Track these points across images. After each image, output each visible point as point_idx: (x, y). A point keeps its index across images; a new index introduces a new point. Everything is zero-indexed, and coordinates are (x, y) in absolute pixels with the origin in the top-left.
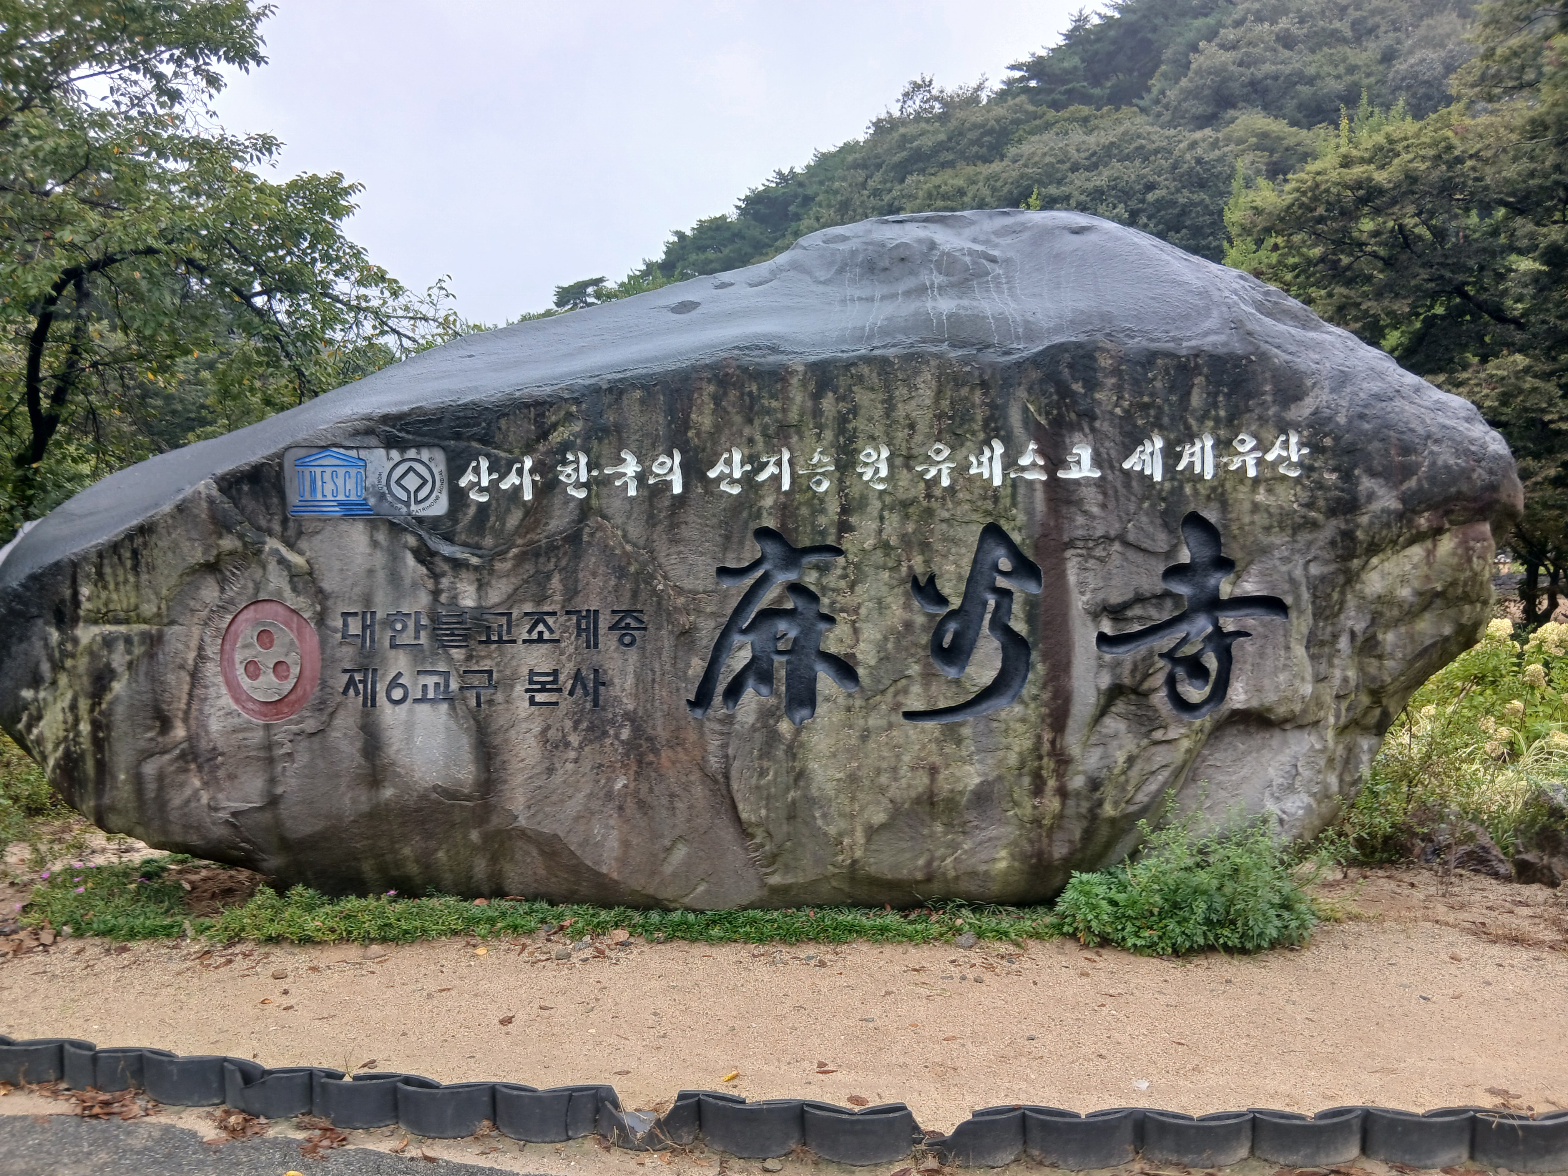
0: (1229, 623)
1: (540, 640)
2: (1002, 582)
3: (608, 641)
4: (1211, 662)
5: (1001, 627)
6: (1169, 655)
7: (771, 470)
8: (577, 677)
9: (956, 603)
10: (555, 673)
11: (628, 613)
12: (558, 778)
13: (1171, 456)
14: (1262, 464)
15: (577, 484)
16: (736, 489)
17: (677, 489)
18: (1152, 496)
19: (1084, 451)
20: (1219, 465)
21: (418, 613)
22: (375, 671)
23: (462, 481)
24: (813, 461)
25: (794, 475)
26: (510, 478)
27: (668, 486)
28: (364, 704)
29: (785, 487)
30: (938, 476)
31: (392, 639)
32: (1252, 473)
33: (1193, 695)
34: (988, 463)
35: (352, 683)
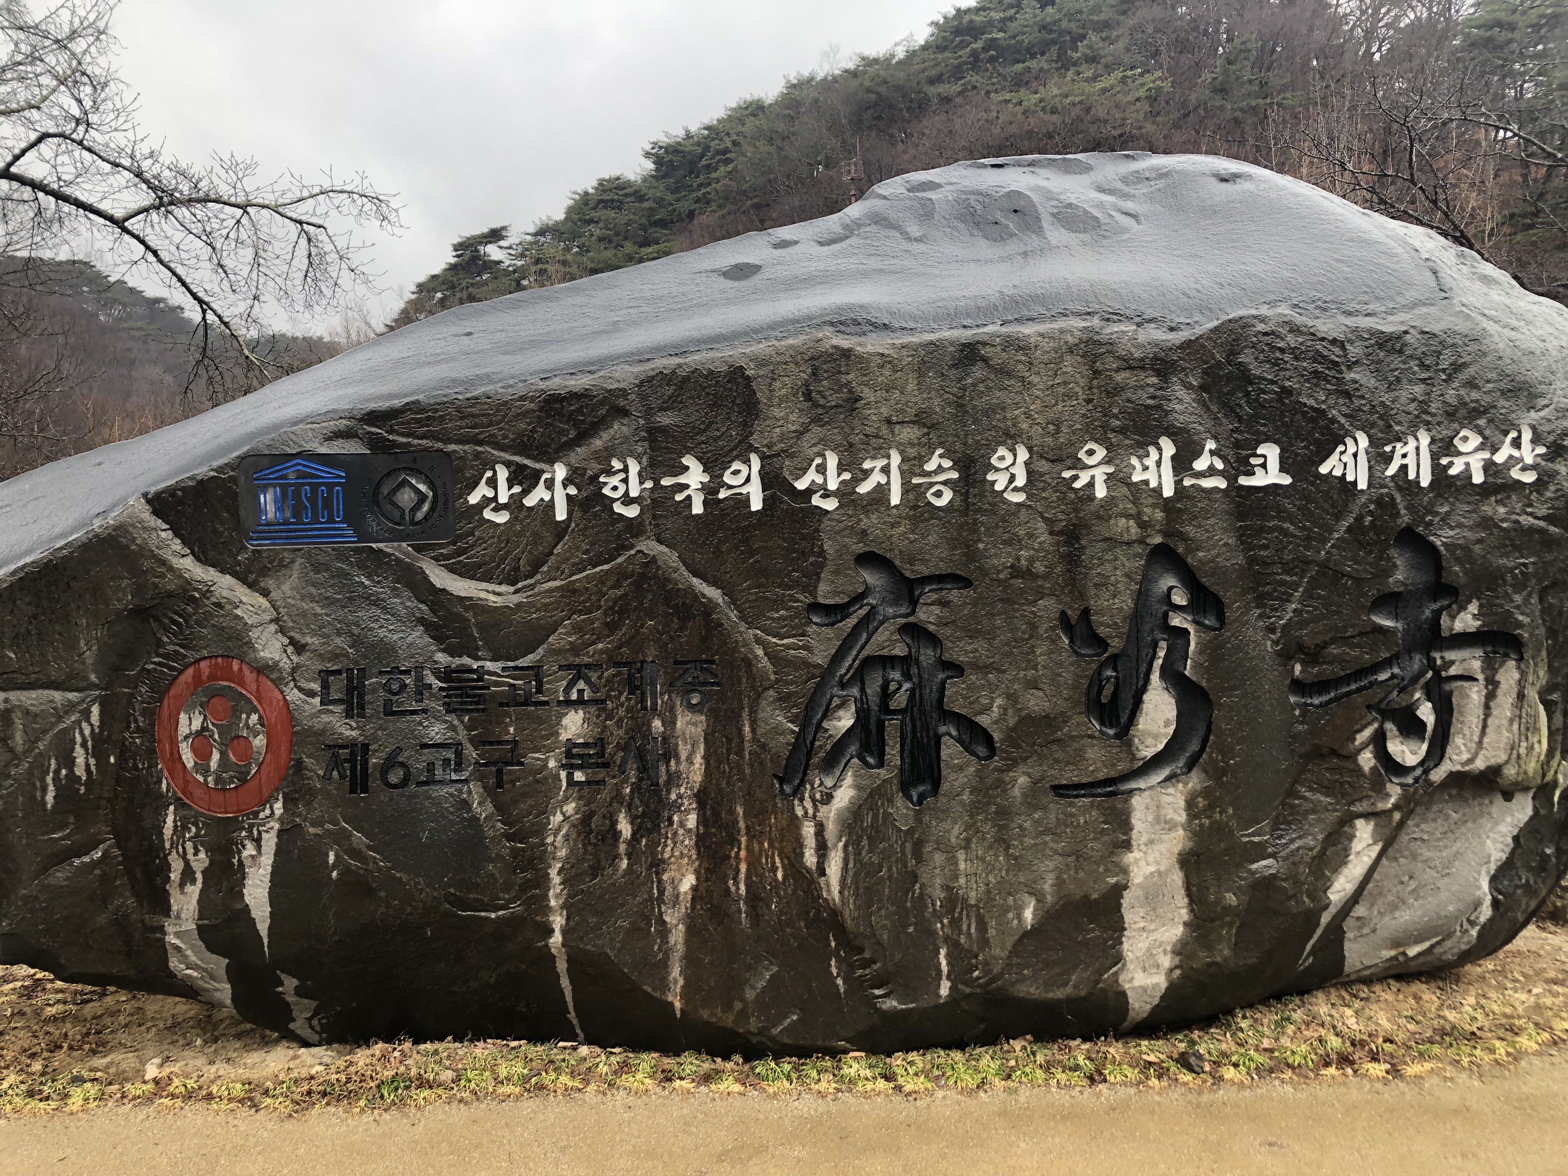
1: (580, 700)
2: (1175, 620)
3: (670, 701)
4: (1427, 714)
5: (1174, 675)
7: (878, 478)
8: (629, 748)
9: (1117, 645)
10: (600, 744)
11: (695, 664)
13: (1377, 459)
14: (1489, 467)
15: (627, 500)
16: (830, 505)
17: (756, 505)
18: (1355, 509)
19: (1271, 452)
20: (1439, 471)
21: (419, 668)
22: (365, 747)
23: (474, 499)
24: (930, 466)
25: (907, 488)
26: (540, 494)
27: (745, 501)
28: (352, 791)
29: (895, 499)
30: (1091, 485)
31: (388, 703)
32: (1478, 478)
33: (1406, 756)
34: (1153, 469)
35: (335, 763)
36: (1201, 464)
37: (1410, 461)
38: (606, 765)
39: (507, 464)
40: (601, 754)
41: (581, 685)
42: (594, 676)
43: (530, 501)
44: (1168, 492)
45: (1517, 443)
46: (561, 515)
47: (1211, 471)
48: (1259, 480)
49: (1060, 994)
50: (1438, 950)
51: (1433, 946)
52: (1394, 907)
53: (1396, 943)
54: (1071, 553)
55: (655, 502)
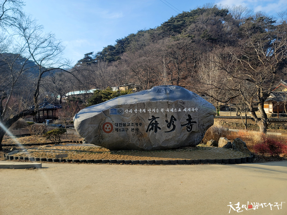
0: (192, 124)
1: (133, 126)
2: (173, 120)
3: (139, 126)
4: (190, 127)
5: (173, 124)
6: (187, 127)
7: (153, 110)
8: (136, 129)
9: (169, 122)
10: (134, 129)
11: (140, 123)
12: (134, 138)
13: (187, 110)
14: (194, 110)
15: (136, 112)
16: (150, 112)
17: (145, 112)
18: (185, 113)
19: (180, 109)
20: (191, 110)
21: (121, 123)
22: (118, 129)
23: (125, 111)
24: (157, 110)
25: (155, 111)
26: (130, 111)
27: (144, 112)
28: (117, 132)
30: (168, 111)
31: (119, 126)
33: (189, 130)
34: (172, 110)
35: (116, 130)
36: (175, 110)
37: (189, 110)
39: (128, 109)
42: (133, 124)
43: (129, 112)
44: (173, 112)
45: (196, 109)
46: (131, 113)
47: (176, 110)
48: (179, 111)
49: (165, 146)
51: (192, 144)
52: (189, 141)
53: (189, 143)
54: (166, 116)
55: (138, 112)
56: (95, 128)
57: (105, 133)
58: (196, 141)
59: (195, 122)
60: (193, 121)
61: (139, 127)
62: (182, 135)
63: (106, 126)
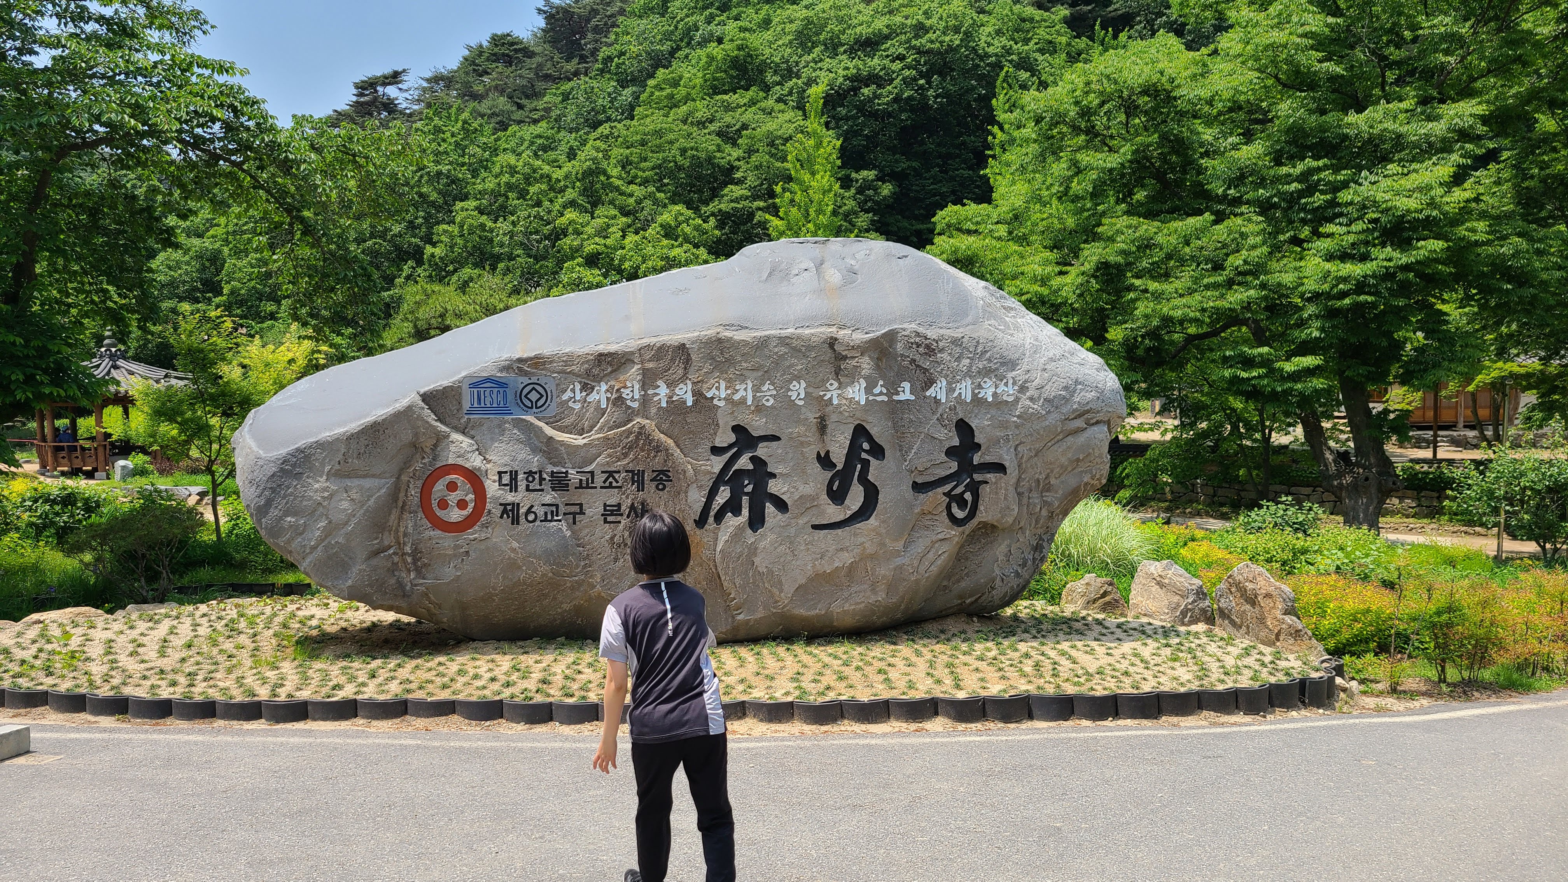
0: (977, 477)
1: (611, 486)
2: (864, 455)
3: (650, 487)
4: (968, 496)
5: (863, 480)
6: (947, 494)
7: (742, 393)
8: (632, 507)
9: (840, 467)
10: (619, 505)
11: (662, 472)
13: (950, 390)
14: (995, 395)
15: (633, 399)
16: (722, 404)
17: (690, 403)
18: (940, 411)
19: (907, 385)
20: (974, 395)
21: (540, 472)
22: (518, 504)
23: (565, 397)
24: (765, 388)
25: (754, 397)
26: (593, 397)
27: (685, 402)
28: (513, 524)
29: (749, 403)
30: (831, 399)
31: (528, 486)
32: (990, 399)
33: (960, 514)
34: (857, 392)
35: (505, 511)
36: (877, 390)
37: (963, 391)
38: (622, 515)
39: (580, 382)
40: (619, 510)
41: (611, 479)
42: (616, 476)
43: (590, 399)
44: (863, 403)
45: (1006, 384)
46: (604, 405)
47: (881, 393)
48: (902, 397)
49: (813, 613)
50: (980, 601)
51: (976, 600)
52: (958, 581)
53: (960, 597)
54: (822, 427)
55: (645, 401)
56: (371, 502)
57: (438, 532)
58: (998, 582)
59: (1000, 468)
60: (988, 459)
61: (650, 494)
62: (920, 546)
63: (440, 486)
